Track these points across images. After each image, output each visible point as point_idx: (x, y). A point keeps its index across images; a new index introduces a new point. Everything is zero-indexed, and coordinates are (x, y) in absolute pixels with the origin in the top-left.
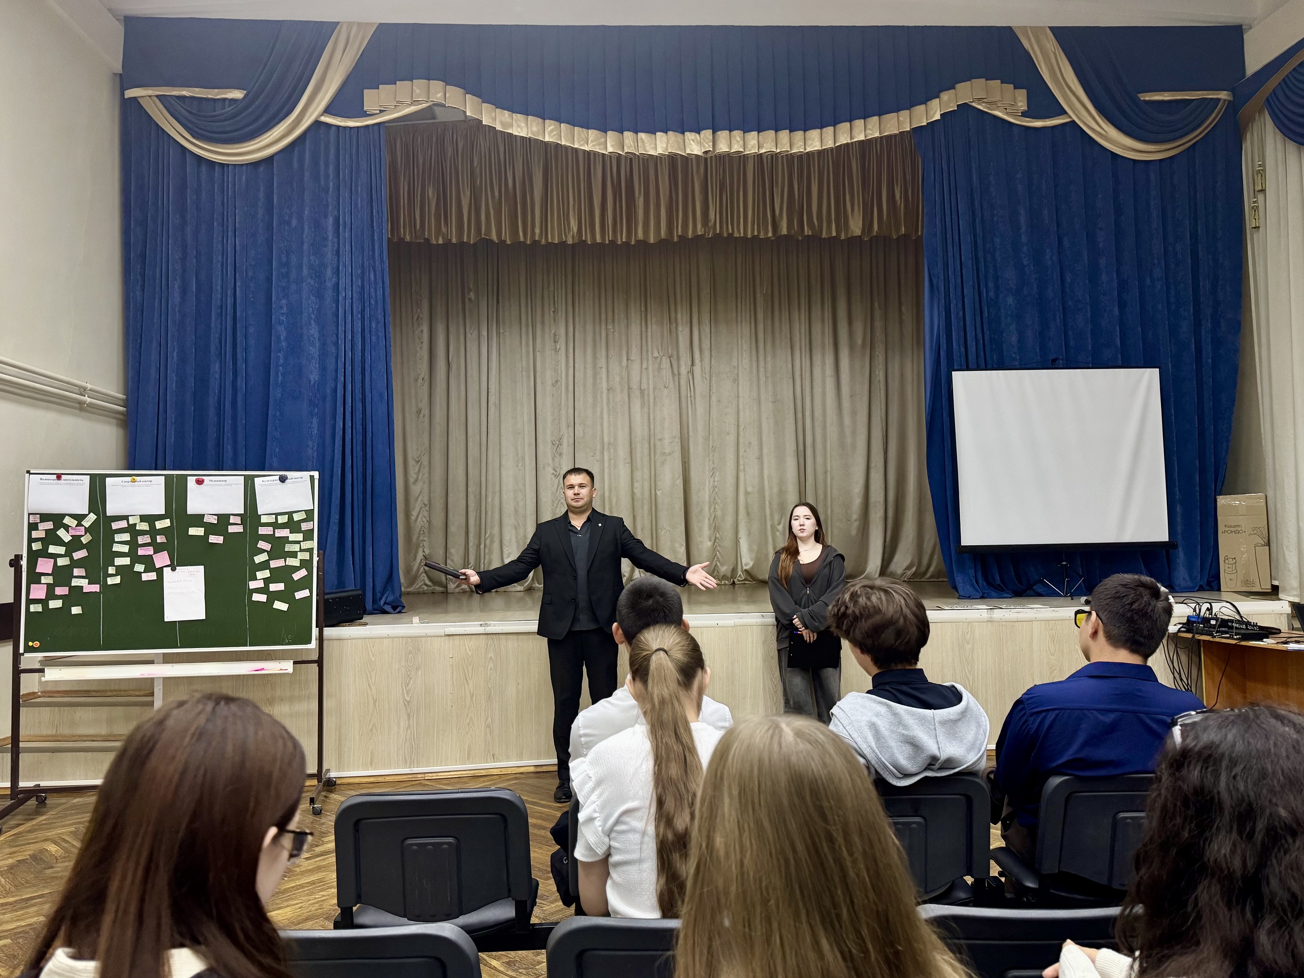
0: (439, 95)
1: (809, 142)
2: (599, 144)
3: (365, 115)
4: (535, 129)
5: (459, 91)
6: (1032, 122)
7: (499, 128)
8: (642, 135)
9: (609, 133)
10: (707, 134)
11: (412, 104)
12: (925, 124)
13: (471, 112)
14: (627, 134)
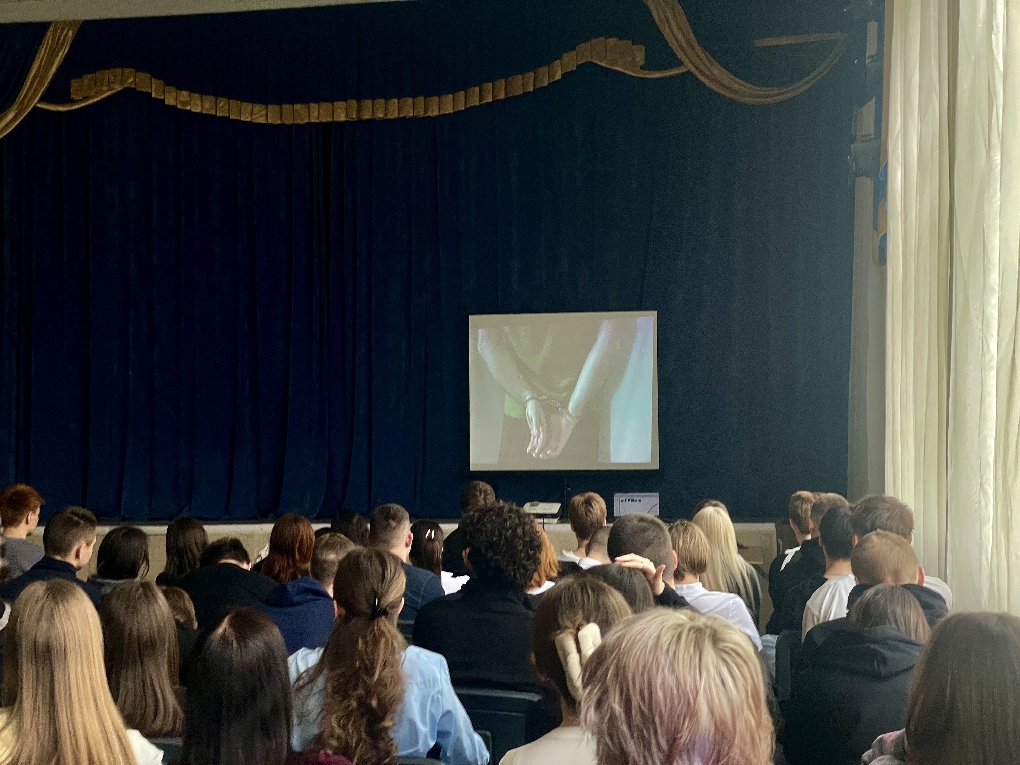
0: (130, 80)
1: (442, 106)
2: (262, 116)
3: (73, 102)
4: (207, 105)
5: (146, 76)
6: (648, 74)
7: (179, 106)
8: (298, 107)
9: (270, 107)
10: (353, 103)
11: (109, 90)
12: (546, 84)
13: (156, 93)
14: (286, 107)
